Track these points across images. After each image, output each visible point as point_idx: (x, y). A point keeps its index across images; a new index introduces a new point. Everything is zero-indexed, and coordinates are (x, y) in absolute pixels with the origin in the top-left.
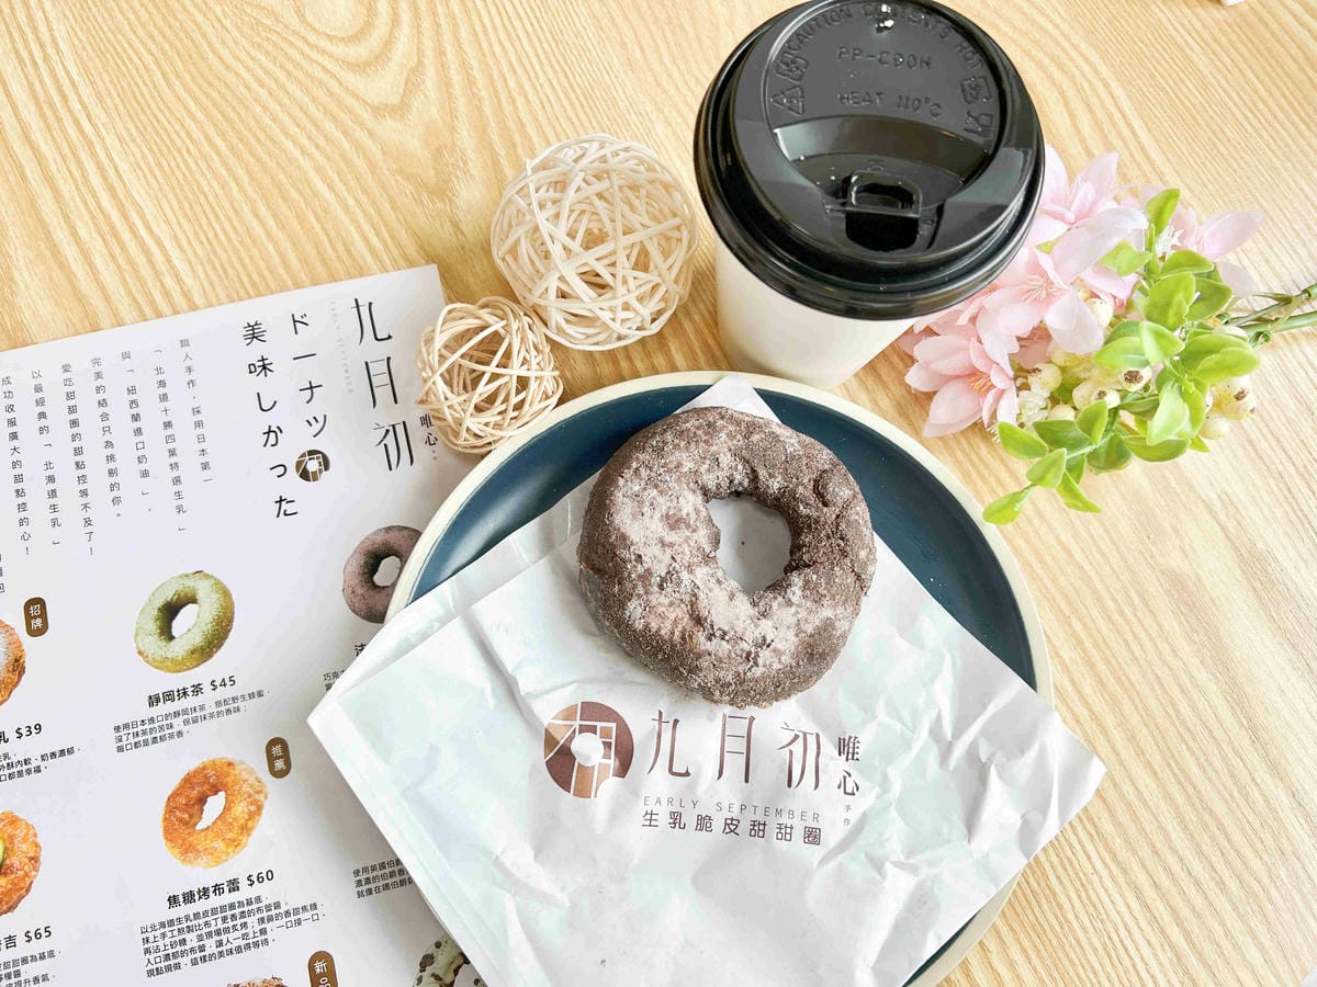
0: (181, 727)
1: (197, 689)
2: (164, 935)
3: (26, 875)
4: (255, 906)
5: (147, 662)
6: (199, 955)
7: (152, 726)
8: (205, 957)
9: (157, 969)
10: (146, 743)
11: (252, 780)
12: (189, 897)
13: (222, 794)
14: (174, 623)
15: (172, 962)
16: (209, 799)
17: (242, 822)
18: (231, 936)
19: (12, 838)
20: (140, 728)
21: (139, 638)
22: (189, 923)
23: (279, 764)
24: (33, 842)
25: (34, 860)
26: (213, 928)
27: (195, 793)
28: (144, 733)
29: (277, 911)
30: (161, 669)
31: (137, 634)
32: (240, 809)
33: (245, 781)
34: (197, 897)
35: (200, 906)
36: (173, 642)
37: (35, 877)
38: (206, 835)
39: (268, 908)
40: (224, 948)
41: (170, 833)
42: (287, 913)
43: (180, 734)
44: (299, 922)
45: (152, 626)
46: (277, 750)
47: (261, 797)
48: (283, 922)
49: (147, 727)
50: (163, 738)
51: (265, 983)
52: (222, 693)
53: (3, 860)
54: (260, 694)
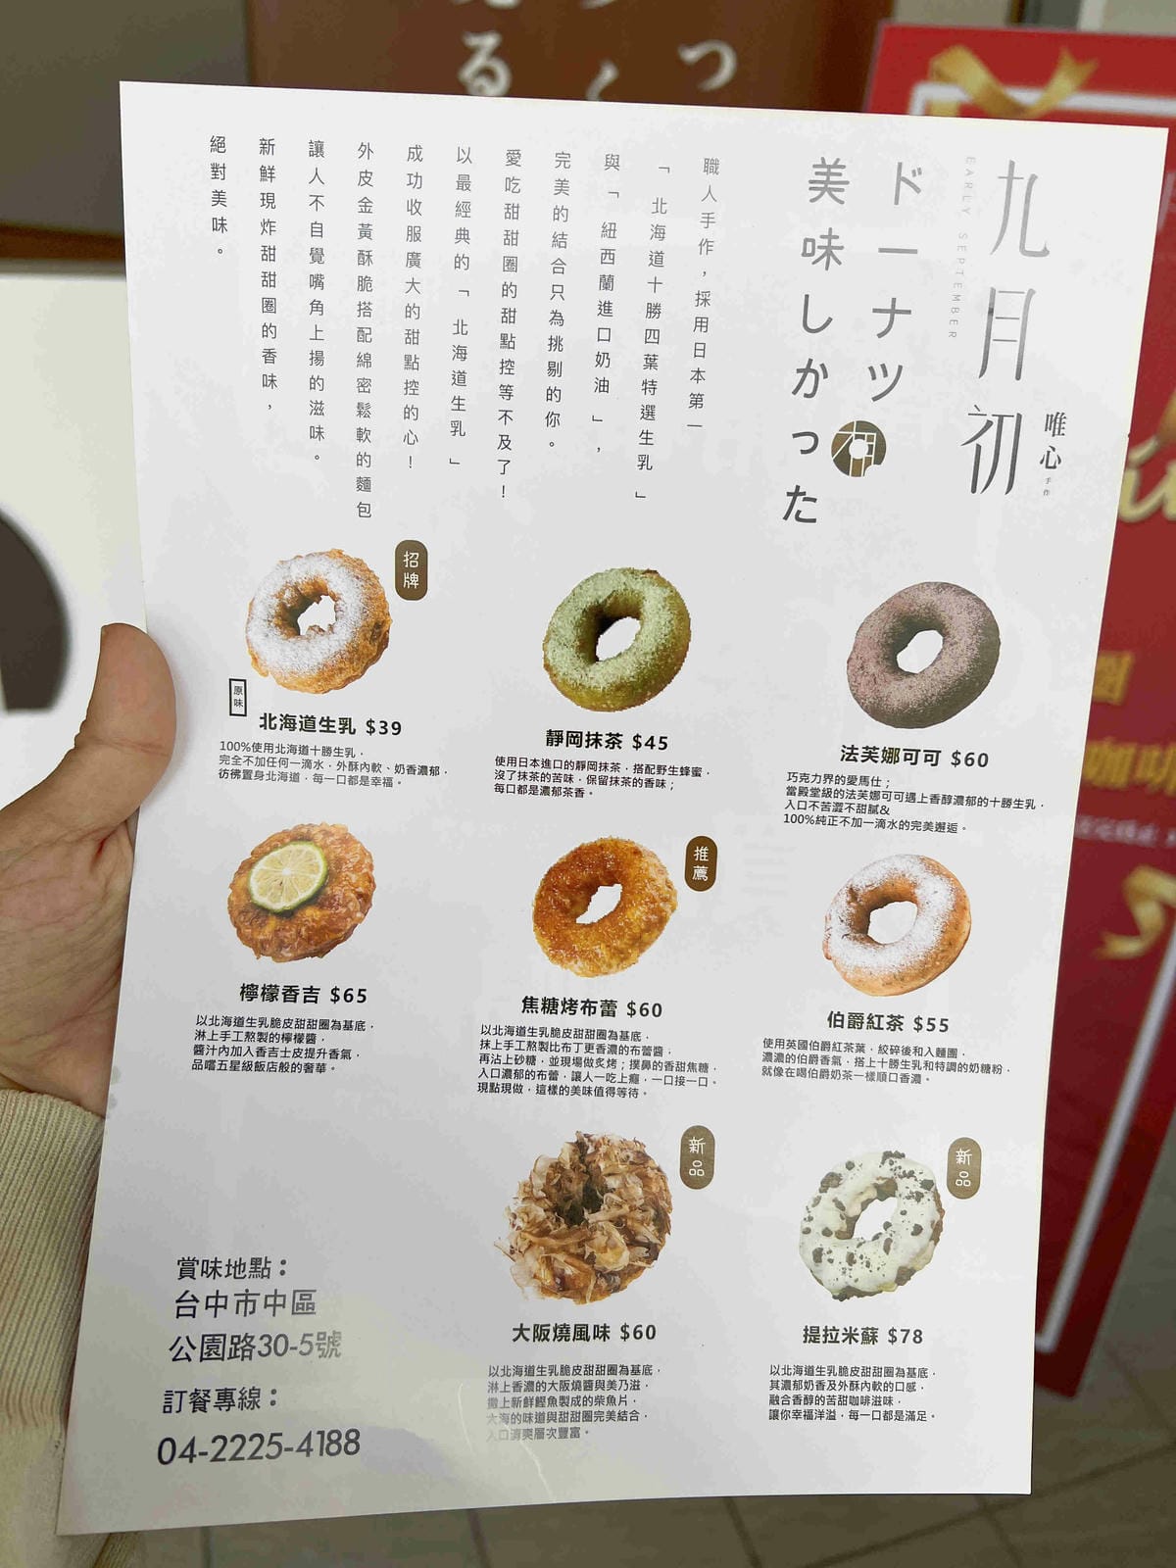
0: (583, 785)
1: (614, 740)
2: (509, 1045)
3: (349, 914)
4: (630, 1043)
5: (555, 683)
6: (548, 1083)
7: (545, 771)
8: (555, 1087)
9: (492, 1085)
10: (533, 791)
11: (660, 882)
12: (550, 1005)
13: (618, 888)
14: (602, 639)
15: (513, 1081)
16: (601, 888)
17: (636, 930)
18: (594, 1071)
20: (530, 769)
21: (550, 644)
22: (544, 1039)
23: (700, 872)
24: (366, 874)
25: (365, 899)
26: (572, 1055)
27: (584, 875)
28: (534, 776)
29: (657, 1059)
30: (572, 698)
31: (547, 640)
32: (637, 914)
34: (560, 1008)
35: (561, 1020)
36: (595, 666)
37: (361, 920)
38: (587, 936)
39: (647, 1051)
40: (580, 1084)
41: (541, 917)
42: (669, 1066)
43: (580, 792)
44: (681, 1081)
45: (570, 634)
46: (702, 853)
47: (667, 907)
48: (661, 1074)
49: (539, 770)
50: (556, 792)
51: (624, 1145)
52: (646, 756)
53: (323, 887)
54: (697, 772)
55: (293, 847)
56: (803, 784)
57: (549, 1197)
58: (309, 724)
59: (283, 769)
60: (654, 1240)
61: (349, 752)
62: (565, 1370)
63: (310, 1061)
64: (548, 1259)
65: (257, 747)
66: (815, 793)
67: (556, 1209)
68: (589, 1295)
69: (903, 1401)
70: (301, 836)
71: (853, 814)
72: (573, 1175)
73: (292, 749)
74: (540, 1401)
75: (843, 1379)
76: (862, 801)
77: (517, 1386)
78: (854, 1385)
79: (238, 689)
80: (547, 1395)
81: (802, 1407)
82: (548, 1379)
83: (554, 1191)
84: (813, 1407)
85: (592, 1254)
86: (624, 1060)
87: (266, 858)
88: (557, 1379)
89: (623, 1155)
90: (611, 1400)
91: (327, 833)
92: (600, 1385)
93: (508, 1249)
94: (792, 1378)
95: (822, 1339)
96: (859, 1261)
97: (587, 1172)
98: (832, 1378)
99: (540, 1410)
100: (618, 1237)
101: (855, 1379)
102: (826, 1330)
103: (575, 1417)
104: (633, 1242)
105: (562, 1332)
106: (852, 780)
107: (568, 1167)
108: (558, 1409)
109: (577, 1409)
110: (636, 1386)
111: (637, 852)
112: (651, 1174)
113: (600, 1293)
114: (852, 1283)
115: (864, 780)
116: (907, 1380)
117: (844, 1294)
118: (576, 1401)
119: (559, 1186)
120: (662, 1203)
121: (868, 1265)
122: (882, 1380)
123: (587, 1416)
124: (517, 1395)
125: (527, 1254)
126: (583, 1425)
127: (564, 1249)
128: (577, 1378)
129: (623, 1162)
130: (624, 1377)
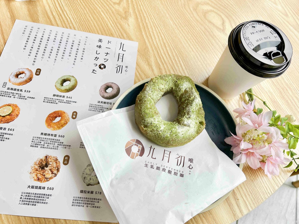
0: (58, 102)
1: (64, 97)
2: (37, 140)
3: (14, 117)
4: (58, 141)
5: (56, 88)
6: (43, 146)
7: (52, 100)
8: (44, 147)
9: (33, 146)
10: (49, 102)
11: (67, 117)
12: (45, 134)
13: (60, 118)
14: (64, 83)
15: (37, 146)
16: (57, 117)
17: (62, 124)
18: (51, 145)
19: (14, 109)
20: (49, 99)
21: (56, 83)
22: (43, 139)
23: (74, 116)
24: (19, 112)
25: (17, 115)
26: (48, 142)
27: (55, 115)
29: (62, 144)
30: (58, 90)
32: (63, 122)
33: (66, 117)
34: (47, 135)
35: (47, 137)
36: (63, 87)
37: (16, 118)
38: (54, 124)
39: (61, 143)
40: (48, 147)
41: (47, 121)
42: (64, 145)
43: (57, 103)
44: (66, 148)
45: (60, 82)
46: (75, 114)
47: (68, 121)
48: (62, 146)
49: (51, 100)
50: (53, 103)
51: (54, 157)
52: (68, 99)
53: (11, 113)
54: (76, 102)
55: (7, 107)
56: (92, 105)
57: (39, 165)
58: (15, 90)
59: (9, 95)
60: (56, 173)
61: (21, 94)
62: (36, 194)
63: (2, 139)
64: (37, 175)
65: (5, 92)
66: (93, 107)
67: (40, 167)
68: (43, 181)
69: (96, 204)
70: (9, 105)
71: (99, 110)
72: (44, 161)
73: (11, 93)
74: (30, 199)
75: (86, 200)
76: (100, 109)
77: (26, 196)
78: (88, 201)
79: (5, 84)
80: (31, 198)
81: (78, 204)
82: (32, 195)
83: (40, 164)
84: (80, 204)
85: (45, 175)
86: (56, 144)
87: (2, 108)
88: (34, 195)
89: (53, 159)
90: (43, 200)
91: (13, 105)
92: (42, 197)
93: (30, 172)
94: (77, 199)
95: (83, 192)
96: (92, 179)
97: (47, 161)
98: (84, 199)
99: (29, 200)
100: (50, 172)
101: (88, 200)
102: (84, 191)
103: (36, 202)
104: (52, 173)
105: (36, 187)
106: (99, 106)
107: (43, 160)
108: (33, 201)
109: (36, 201)
110: (48, 198)
111: (64, 113)
112: (58, 162)
113: (45, 181)
114: (90, 183)
115: (101, 106)
116: (98, 201)
117: (88, 185)
118: (36, 200)
119: (41, 163)
120: (59, 167)
121: (93, 180)
122: (93, 200)
123: (38, 202)
124: (26, 197)
125: (33, 174)
126: (37, 204)
127: (40, 173)
128: (37, 195)
129: (53, 160)
130: (46, 196)
